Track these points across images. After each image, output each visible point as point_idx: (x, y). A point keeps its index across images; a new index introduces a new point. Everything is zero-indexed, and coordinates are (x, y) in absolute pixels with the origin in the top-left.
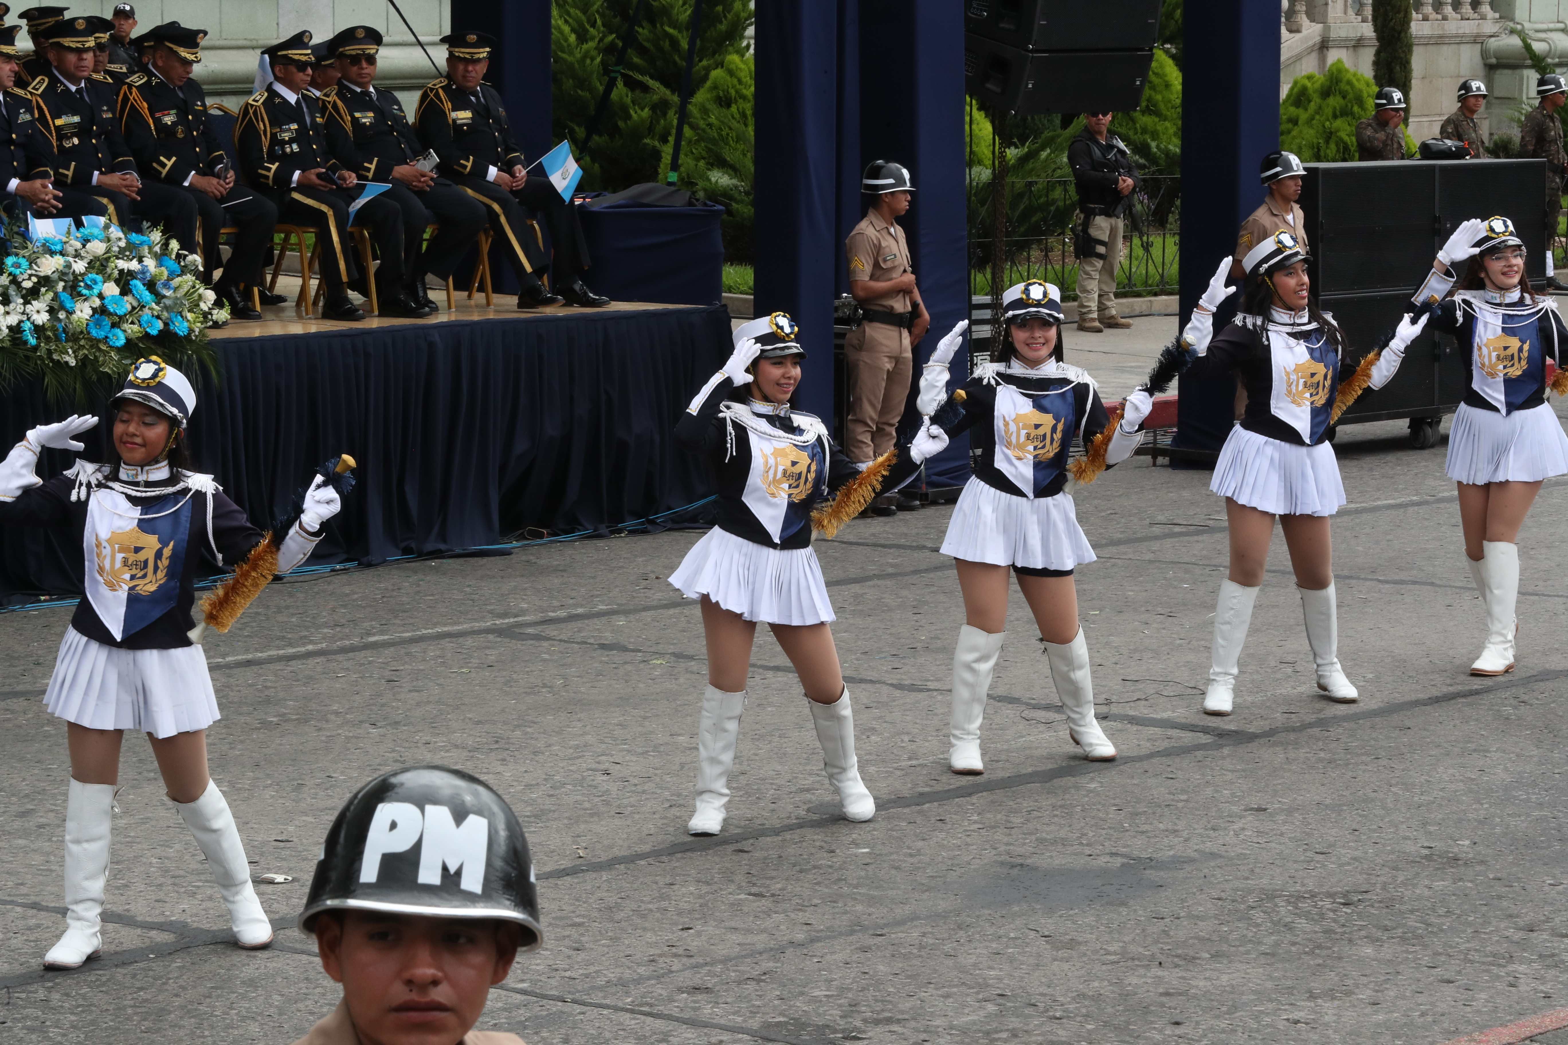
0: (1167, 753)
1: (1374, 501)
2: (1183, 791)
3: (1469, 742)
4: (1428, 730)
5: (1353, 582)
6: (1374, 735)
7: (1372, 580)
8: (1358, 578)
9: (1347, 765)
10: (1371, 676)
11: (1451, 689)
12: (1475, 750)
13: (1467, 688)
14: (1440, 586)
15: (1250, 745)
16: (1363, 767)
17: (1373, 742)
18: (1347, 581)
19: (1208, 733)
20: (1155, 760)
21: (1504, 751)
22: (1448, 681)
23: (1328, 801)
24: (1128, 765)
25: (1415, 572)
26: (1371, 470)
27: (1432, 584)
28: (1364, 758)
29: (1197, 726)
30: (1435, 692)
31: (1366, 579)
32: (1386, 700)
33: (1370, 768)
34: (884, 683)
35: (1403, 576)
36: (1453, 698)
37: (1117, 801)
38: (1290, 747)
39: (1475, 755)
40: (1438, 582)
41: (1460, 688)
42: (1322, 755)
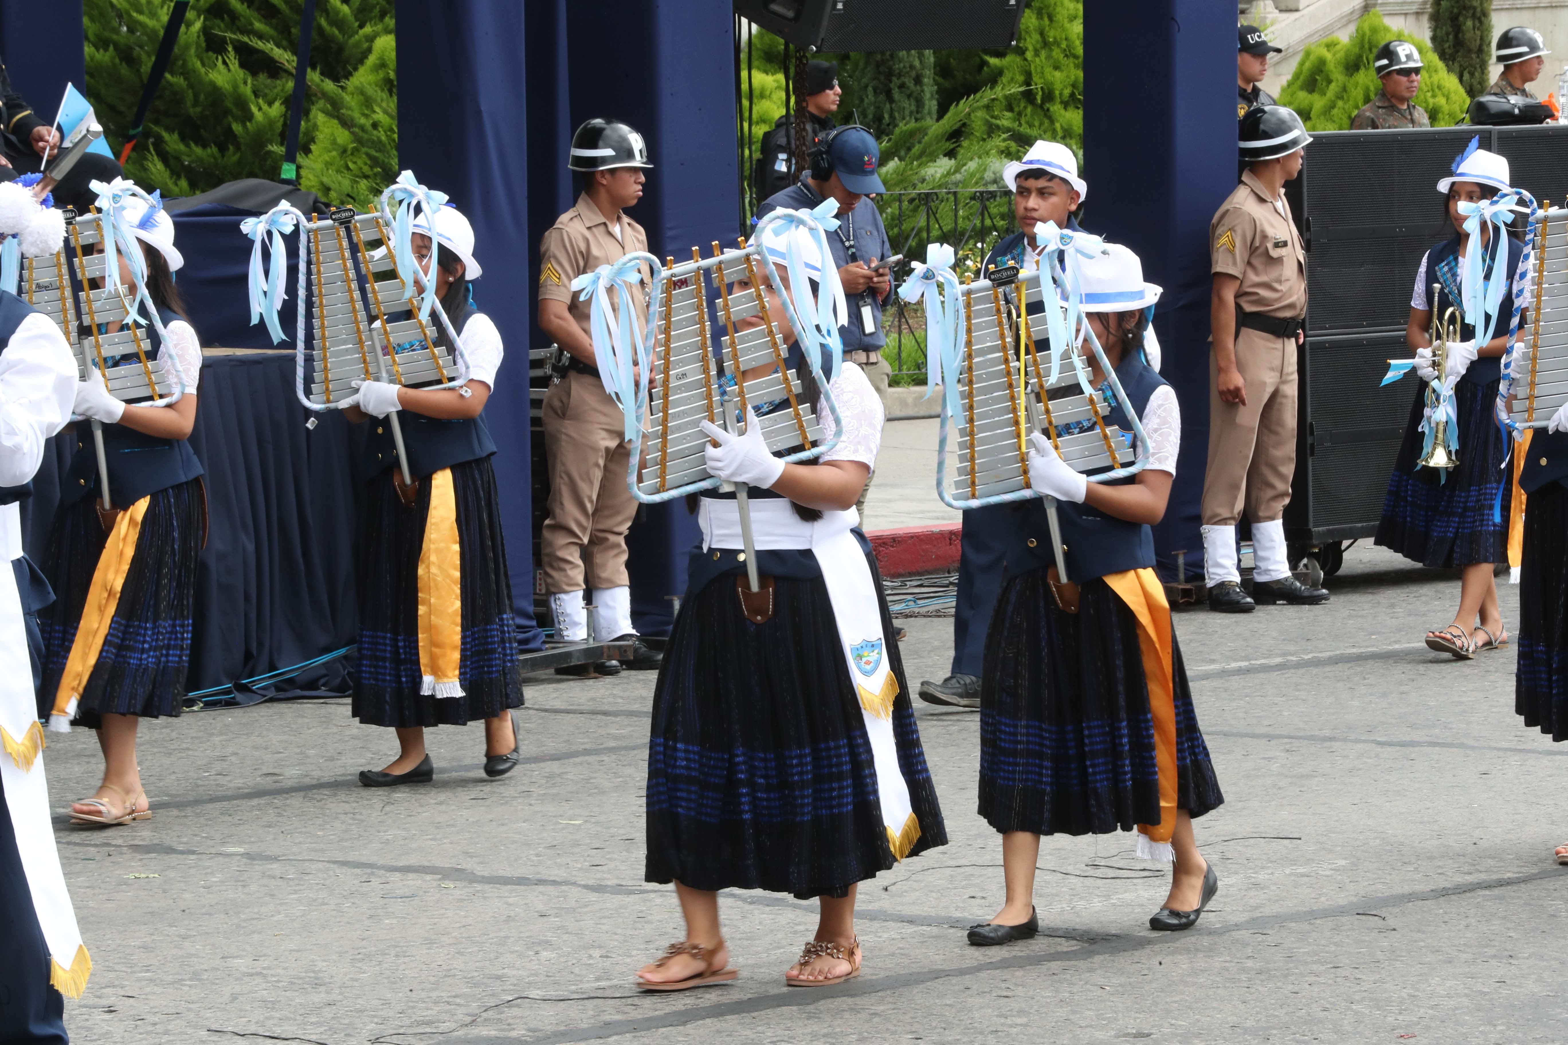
1: (1390, 644)
2: (1021, 1012)
3: (1487, 946)
4: (1424, 932)
5: (1336, 745)
6: (1337, 939)
7: (1365, 741)
8: (1345, 740)
9: (1286, 976)
10: (1343, 862)
11: (1469, 878)
12: (1494, 957)
13: (1495, 877)
14: (1473, 748)
15: (1136, 953)
16: (1312, 979)
17: (1333, 948)
18: (1327, 744)
19: (1074, 938)
20: (984, 974)
21: (1542, 958)
22: (1466, 868)
23: (1249, 1024)
24: (940, 981)
25: (1437, 731)
26: (1393, 606)
27: (1462, 746)
28: (1315, 967)
29: (1058, 929)
30: (1442, 883)
31: (1357, 741)
32: (1362, 893)
33: (1321, 980)
34: (574, 884)
35: (1417, 736)
36: (1470, 890)
37: (916, 1027)
38: (1200, 955)
39: (1494, 962)
40: (1471, 742)
41: (1483, 877)
42: (1250, 964)
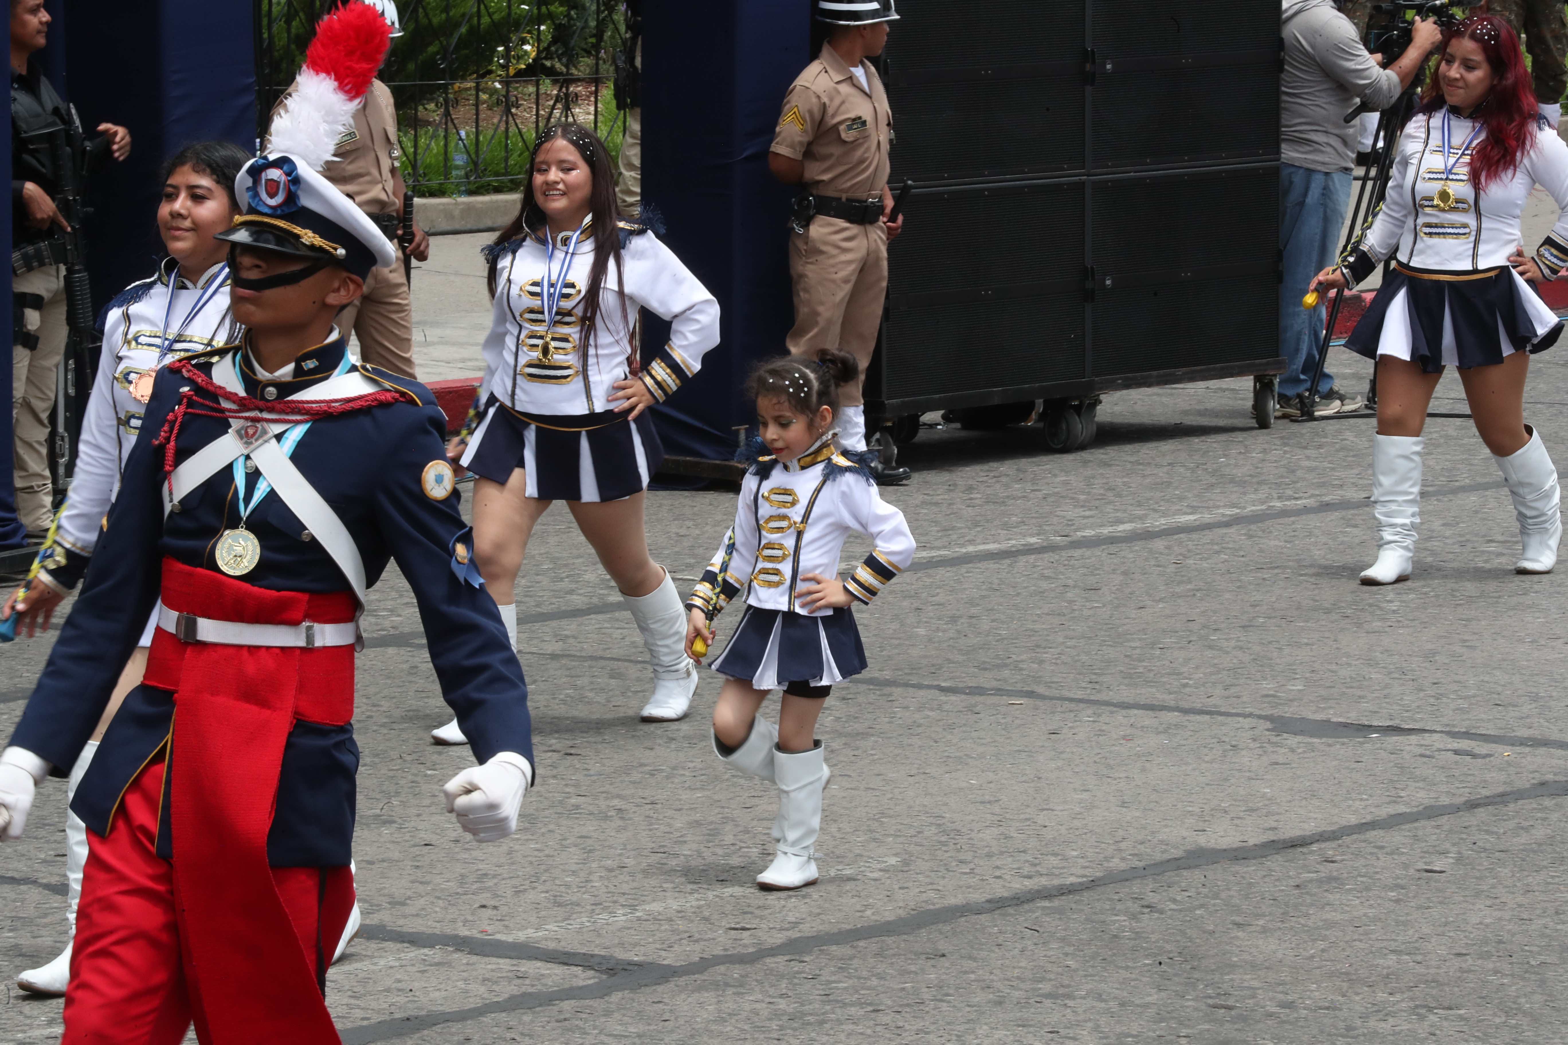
0: (514, 1004)
1: (963, 545)
3: (1042, 980)
4: (975, 959)
5: (897, 691)
6: (881, 968)
7: (929, 687)
8: (906, 685)
9: (822, 1023)
10: (893, 861)
11: (1029, 884)
12: (1049, 996)
13: (1056, 882)
14: (1042, 697)
15: (660, 988)
16: (849, 1027)
17: (874, 982)
18: (887, 690)
19: (591, 968)
20: (488, 1019)
21: (1099, 997)
22: (1027, 869)
24: (438, 1028)
25: (1006, 673)
26: (970, 489)
27: (1031, 694)
28: (853, 1010)
29: (575, 955)
30: (999, 890)
31: (919, 686)
32: (912, 904)
33: (860, 1029)
34: (35, 882)
36: (1028, 901)
38: (730, 991)
39: (1048, 1003)
40: (1041, 690)
41: (1044, 881)
42: (782, 1004)
